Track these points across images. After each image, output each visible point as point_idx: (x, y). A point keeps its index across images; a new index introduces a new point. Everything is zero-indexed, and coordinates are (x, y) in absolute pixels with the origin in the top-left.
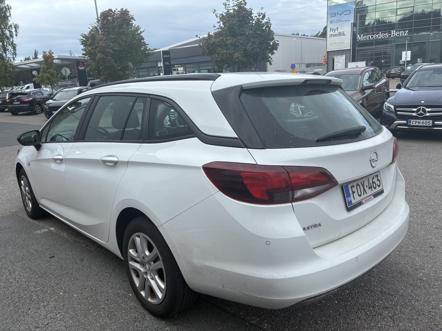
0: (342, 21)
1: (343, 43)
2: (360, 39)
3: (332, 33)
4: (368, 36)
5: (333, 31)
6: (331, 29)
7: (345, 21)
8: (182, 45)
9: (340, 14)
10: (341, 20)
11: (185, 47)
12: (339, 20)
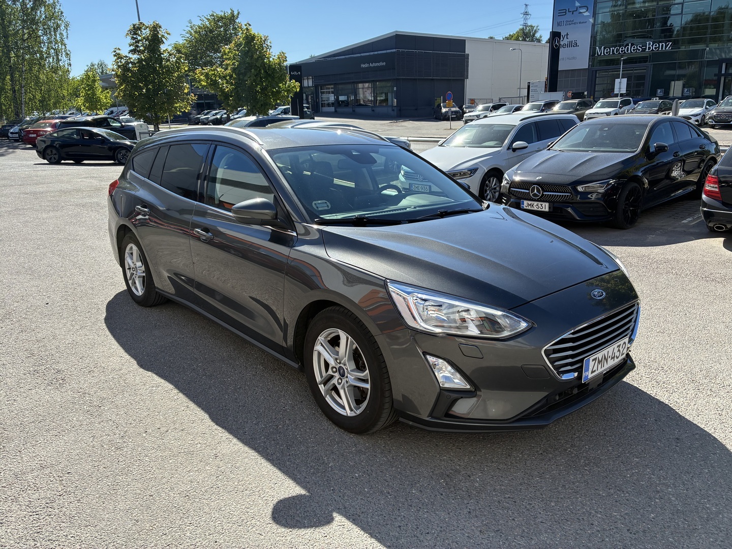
0: (575, 24)
1: (574, 58)
2: (599, 54)
7: (580, 23)
9: (573, 11)
10: (573, 21)
12: (570, 21)
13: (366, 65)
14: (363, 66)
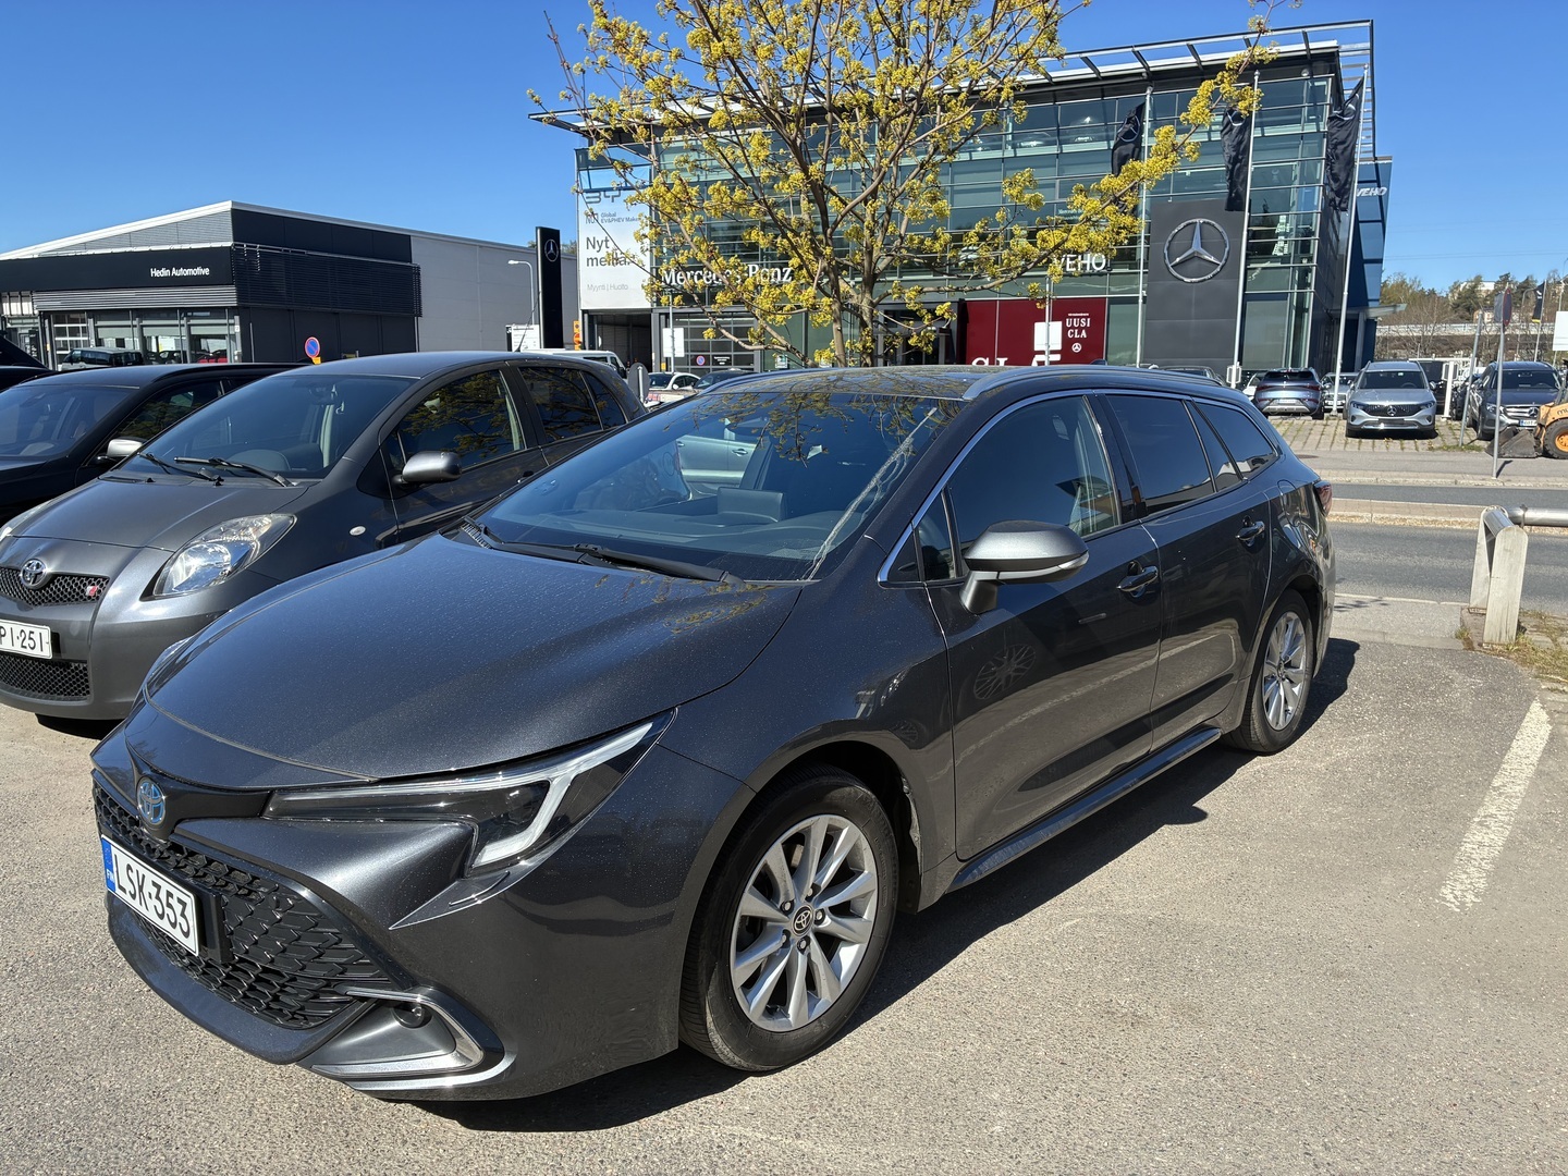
0: (618, 220)
1: (623, 287)
2: (668, 281)
3: (592, 253)
4: (689, 274)
5: (594, 247)
6: (588, 239)
7: (628, 219)
8: (85, 245)
9: (613, 197)
10: (614, 215)
11: (90, 252)
12: (610, 215)
13: (164, 273)
14: (156, 273)
